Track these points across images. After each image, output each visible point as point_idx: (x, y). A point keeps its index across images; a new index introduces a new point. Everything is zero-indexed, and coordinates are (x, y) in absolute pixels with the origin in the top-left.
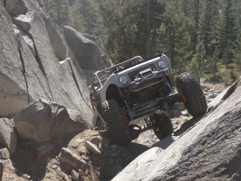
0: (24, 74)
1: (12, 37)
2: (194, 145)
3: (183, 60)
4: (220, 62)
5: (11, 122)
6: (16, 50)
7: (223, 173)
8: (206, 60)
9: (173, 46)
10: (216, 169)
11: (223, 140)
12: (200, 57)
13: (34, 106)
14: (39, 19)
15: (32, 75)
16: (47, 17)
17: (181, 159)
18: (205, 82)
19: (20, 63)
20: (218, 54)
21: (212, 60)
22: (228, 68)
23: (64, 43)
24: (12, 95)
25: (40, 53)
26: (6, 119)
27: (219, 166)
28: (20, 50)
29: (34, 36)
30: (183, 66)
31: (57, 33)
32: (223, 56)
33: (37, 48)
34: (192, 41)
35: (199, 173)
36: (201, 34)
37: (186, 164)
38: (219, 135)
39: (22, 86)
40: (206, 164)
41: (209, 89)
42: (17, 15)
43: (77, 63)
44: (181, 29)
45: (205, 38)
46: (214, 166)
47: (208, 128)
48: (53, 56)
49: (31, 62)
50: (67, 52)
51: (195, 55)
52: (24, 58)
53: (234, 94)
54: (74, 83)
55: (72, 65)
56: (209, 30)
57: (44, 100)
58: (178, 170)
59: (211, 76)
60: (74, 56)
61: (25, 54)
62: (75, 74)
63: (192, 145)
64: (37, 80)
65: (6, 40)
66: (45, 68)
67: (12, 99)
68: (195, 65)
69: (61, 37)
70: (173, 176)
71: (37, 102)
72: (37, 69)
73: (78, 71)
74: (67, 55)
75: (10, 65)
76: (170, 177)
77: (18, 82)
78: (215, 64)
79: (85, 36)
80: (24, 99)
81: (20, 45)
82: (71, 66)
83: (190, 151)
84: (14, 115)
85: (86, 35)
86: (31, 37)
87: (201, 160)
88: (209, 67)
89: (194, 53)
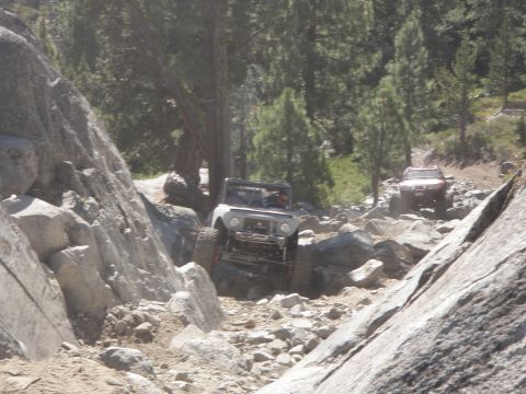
3: (350, 86)
4: (481, 86)
8: (430, 84)
9: (312, 36)
11: (453, 389)
12: (411, 74)
18: (430, 160)
20: (471, 59)
22: (508, 106)
30: (350, 109)
32: (491, 65)
34: (378, 14)
38: (442, 374)
45: (426, 3)
47: (405, 351)
51: (390, 66)
53: (499, 223)
59: (452, 138)
68: (390, 104)
78: (465, 94)
88: (443, 105)
89: (387, 58)
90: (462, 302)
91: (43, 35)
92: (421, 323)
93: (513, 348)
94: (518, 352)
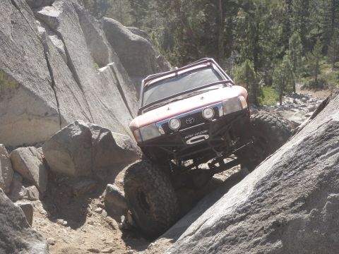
0: (53, 87)
1: (35, 39)
2: (269, 178)
3: (271, 59)
4: (324, 59)
5: (39, 151)
6: (42, 56)
7: (301, 209)
8: (303, 58)
9: (257, 39)
10: (293, 204)
11: (301, 170)
12: (296, 54)
13: (68, 130)
14: (70, 11)
15: (64, 89)
16: (81, 8)
17: (252, 194)
18: (302, 89)
19: (48, 73)
20: (320, 48)
21: (313, 57)
22: (335, 67)
23: (105, 42)
24: (39, 116)
25: (73, 58)
26: (33, 148)
27: (296, 201)
28: (46, 55)
29: (64, 35)
30: (272, 68)
31: (95, 29)
32: (328, 51)
33: (69, 52)
34: (284, 31)
35: (272, 209)
36: (296, 21)
37: (258, 200)
38: (297, 165)
39: (51, 104)
40: (282, 198)
41: (308, 98)
42: (40, 8)
43: (123, 68)
44: (266, 16)
45: (303, 27)
46: (291, 200)
47: (285, 157)
48: (90, 61)
49: (61, 70)
50: (110, 55)
51: (287, 52)
52: (52, 66)
54: (120, 96)
55: (117, 72)
56: (307, 15)
57: (81, 122)
58: (249, 207)
59: (312, 80)
60: (118, 59)
61: (54, 61)
62: (121, 85)
63: (266, 177)
64: (71, 95)
65: (29, 43)
66: (81, 79)
67: (38, 121)
68: (288, 66)
69: (101, 34)
70: (244, 214)
71: (72, 125)
72: (70, 80)
73: (125, 80)
74: (109, 59)
75: (34, 76)
76: (241, 215)
77: (45, 98)
78: (317, 63)
79: (133, 31)
80: (55, 121)
81: (46, 49)
82: (115, 73)
83: (263, 185)
84: (43, 143)
85: (135, 30)
86: (60, 37)
87: (276, 195)
88: (308, 67)
89: (287, 48)
90: (305, 140)
91: (154, 38)
92: (291, 147)
93: (323, 156)
94: (324, 157)
